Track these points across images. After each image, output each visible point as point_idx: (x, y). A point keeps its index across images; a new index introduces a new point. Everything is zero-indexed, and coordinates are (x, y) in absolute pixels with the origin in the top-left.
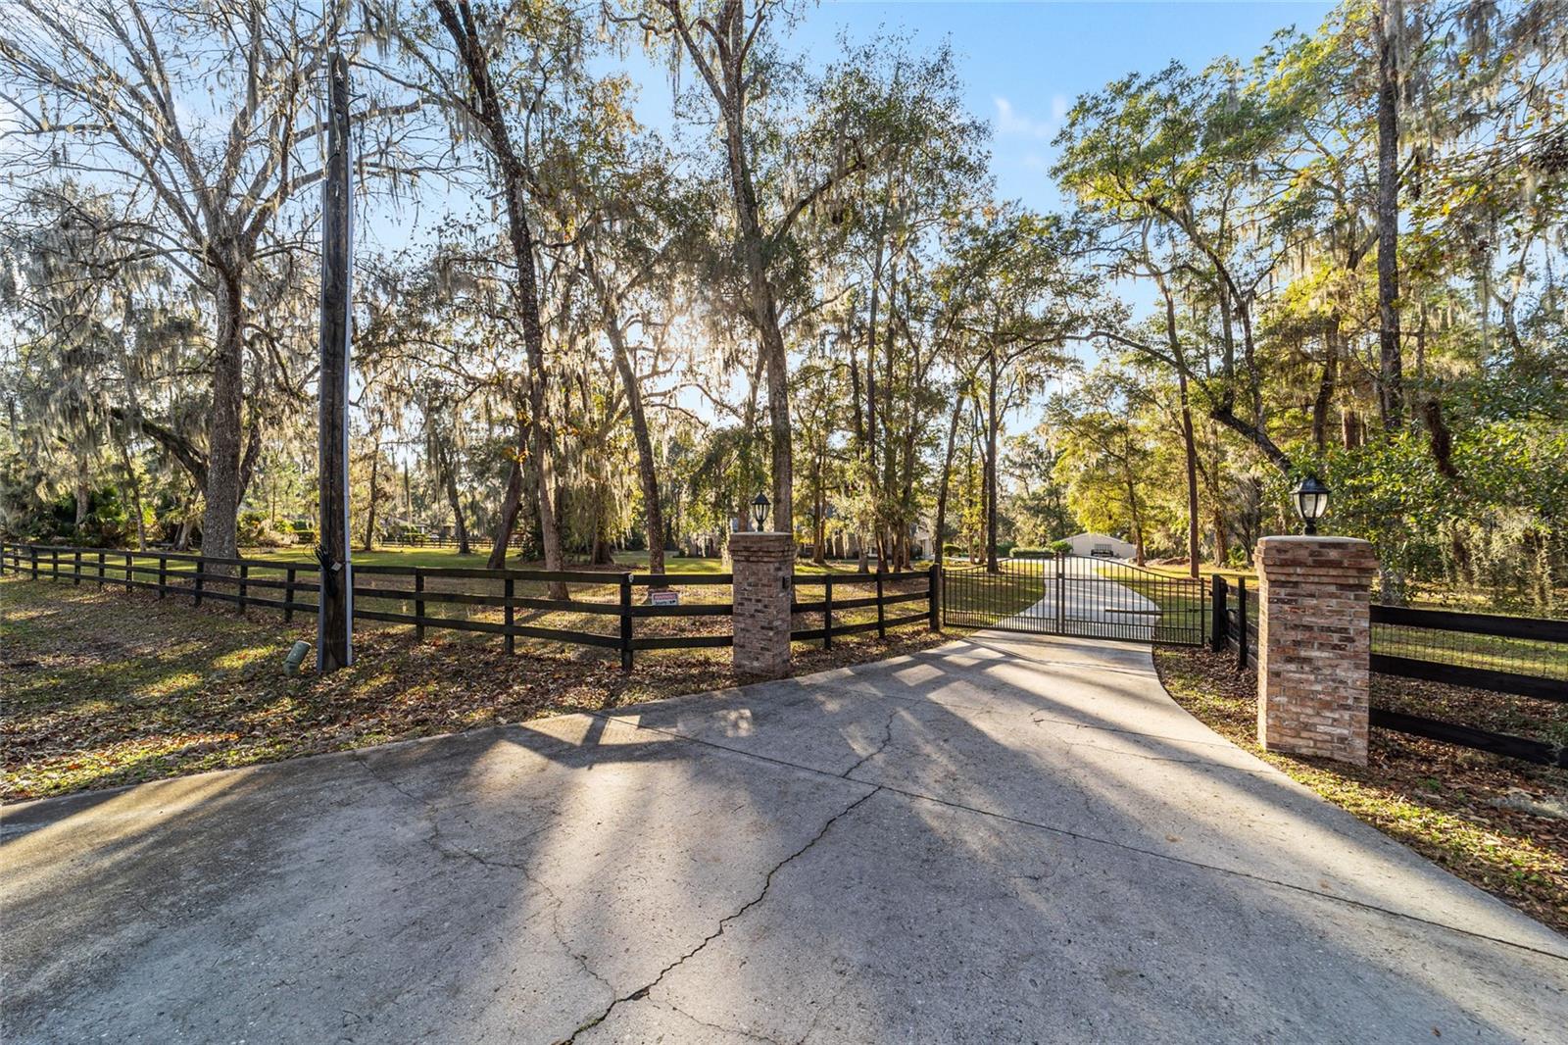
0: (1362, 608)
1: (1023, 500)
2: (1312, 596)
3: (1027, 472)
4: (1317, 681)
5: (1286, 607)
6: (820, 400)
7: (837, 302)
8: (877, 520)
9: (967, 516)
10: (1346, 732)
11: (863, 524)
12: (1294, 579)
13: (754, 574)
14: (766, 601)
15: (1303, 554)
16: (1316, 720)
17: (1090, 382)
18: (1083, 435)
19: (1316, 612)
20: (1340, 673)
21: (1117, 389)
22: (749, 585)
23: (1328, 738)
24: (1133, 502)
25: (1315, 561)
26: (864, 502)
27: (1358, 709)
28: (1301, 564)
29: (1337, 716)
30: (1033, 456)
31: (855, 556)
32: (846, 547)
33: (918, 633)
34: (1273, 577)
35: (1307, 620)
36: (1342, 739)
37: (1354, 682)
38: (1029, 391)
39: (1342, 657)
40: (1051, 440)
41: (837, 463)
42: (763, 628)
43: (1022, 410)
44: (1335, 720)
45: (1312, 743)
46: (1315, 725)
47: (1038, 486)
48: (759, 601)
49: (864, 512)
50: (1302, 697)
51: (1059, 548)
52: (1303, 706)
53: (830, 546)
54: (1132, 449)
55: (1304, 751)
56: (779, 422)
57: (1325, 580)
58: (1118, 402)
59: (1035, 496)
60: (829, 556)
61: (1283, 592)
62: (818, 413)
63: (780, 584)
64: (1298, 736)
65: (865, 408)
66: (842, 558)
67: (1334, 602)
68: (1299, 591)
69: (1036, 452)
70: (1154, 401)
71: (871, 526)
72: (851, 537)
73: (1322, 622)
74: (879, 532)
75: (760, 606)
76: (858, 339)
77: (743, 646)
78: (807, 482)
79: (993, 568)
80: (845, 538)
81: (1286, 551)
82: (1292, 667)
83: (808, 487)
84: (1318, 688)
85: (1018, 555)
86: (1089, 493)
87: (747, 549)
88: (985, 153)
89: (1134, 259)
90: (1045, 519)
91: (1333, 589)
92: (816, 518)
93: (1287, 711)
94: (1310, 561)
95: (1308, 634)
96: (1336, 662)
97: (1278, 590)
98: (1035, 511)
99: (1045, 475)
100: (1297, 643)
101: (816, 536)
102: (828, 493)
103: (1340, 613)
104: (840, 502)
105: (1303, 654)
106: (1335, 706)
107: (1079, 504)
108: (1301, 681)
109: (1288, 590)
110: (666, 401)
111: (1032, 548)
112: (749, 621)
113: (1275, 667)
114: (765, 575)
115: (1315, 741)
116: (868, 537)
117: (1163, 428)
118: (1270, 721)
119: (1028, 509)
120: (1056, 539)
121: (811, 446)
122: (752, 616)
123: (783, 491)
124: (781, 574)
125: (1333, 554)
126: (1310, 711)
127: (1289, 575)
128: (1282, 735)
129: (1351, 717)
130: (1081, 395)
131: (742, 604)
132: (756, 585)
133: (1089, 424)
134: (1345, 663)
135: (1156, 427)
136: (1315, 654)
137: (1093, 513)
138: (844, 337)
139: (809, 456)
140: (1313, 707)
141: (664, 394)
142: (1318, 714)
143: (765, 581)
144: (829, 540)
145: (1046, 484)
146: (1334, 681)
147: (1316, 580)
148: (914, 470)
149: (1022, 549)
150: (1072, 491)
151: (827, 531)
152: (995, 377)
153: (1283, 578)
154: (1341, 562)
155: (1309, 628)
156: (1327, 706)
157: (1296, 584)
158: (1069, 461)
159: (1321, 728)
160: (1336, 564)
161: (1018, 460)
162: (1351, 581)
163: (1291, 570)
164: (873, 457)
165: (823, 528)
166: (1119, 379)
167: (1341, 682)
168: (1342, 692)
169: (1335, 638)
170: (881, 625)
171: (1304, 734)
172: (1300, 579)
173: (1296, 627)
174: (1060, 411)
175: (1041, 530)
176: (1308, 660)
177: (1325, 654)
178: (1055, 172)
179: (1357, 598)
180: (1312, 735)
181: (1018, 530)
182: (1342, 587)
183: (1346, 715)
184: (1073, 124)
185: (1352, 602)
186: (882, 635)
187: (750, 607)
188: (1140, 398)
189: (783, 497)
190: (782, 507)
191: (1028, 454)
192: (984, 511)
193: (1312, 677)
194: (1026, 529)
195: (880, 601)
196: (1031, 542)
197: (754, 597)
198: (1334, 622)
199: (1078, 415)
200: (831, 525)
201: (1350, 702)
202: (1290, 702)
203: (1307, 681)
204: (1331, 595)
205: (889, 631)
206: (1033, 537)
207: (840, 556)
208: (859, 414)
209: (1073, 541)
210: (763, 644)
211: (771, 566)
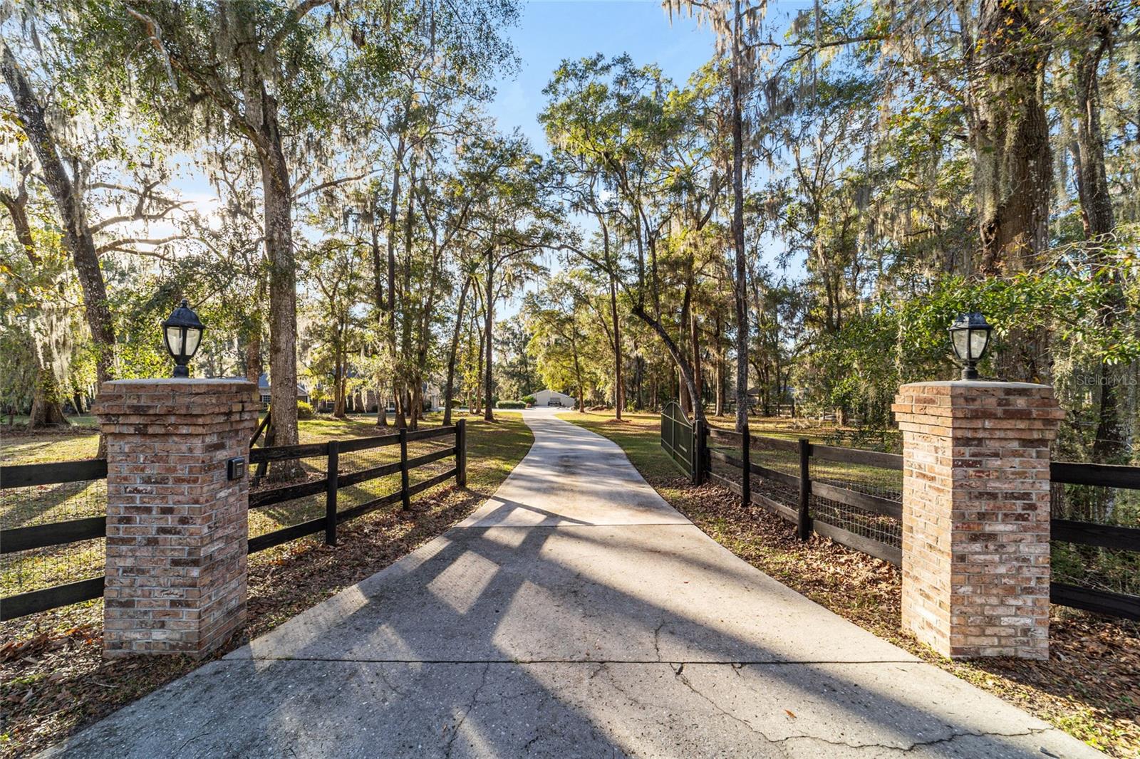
0: (1043, 467)
1: (503, 367)
2: (996, 455)
3: (506, 348)
4: (1001, 562)
5: (971, 471)
6: (342, 273)
7: (361, 181)
8: (395, 378)
9: (469, 378)
10: (1028, 621)
11: (382, 381)
12: (980, 435)
13: (157, 458)
14: (185, 510)
15: (991, 403)
16: (1000, 611)
17: (552, 286)
18: (548, 322)
19: (1001, 475)
20: (1024, 549)
21: (568, 292)
22: (147, 481)
23: (1012, 631)
24: (578, 370)
25: (1006, 412)
26: (384, 361)
27: (1040, 591)
28: (991, 416)
29: (1020, 603)
30: (511, 337)
31: (374, 410)
32: (365, 403)
33: (445, 494)
34: (959, 434)
35: (993, 485)
36: (1026, 631)
37: (1037, 559)
38: (514, 287)
39: (1026, 530)
40: (528, 324)
41: (358, 330)
42: (176, 563)
43: (508, 301)
44: (1018, 608)
45: (996, 640)
46: (998, 617)
47: (513, 357)
48: (169, 511)
49: (383, 370)
50: (984, 583)
51: (528, 401)
52: (988, 595)
53: (351, 402)
54: (576, 334)
55: (989, 652)
56: (279, 256)
57: (1011, 434)
58: (569, 301)
59: (511, 365)
60: (349, 410)
61: (967, 451)
62: (340, 285)
63: (221, 474)
64: (983, 634)
65: (385, 285)
66: (362, 412)
67: (1016, 461)
68: (983, 450)
69: (513, 334)
70: (589, 303)
71: (389, 383)
72: (370, 392)
73: (1006, 487)
74: (397, 388)
75: (170, 521)
76: (379, 222)
77: (129, 604)
78: (329, 345)
79: (489, 417)
80: (364, 394)
81: (974, 400)
82: (977, 547)
83: (329, 350)
84: (1002, 570)
85: (502, 406)
86: (550, 363)
87: (138, 411)
88: (491, 89)
89: (586, 202)
90: (518, 381)
91: (1015, 445)
92: (337, 377)
93: (971, 604)
94: (999, 411)
95: (992, 503)
96: (1019, 536)
97: (962, 449)
98: (511, 375)
99: (519, 350)
100: (982, 516)
101: (337, 393)
102: (349, 355)
103: (1023, 474)
104: (358, 361)
105: (988, 529)
106: (1018, 590)
107: (545, 370)
108: (985, 564)
109: (974, 449)
110: (161, 252)
111: (510, 401)
112: (145, 552)
113: (959, 549)
114: (182, 459)
115: (1000, 637)
116: (387, 393)
117: (594, 322)
118: (955, 620)
119: (507, 373)
120: (525, 394)
121: (333, 314)
122: (152, 542)
123: (283, 338)
124: (221, 455)
125: (1021, 403)
126: (994, 601)
127: (975, 430)
128: (966, 635)
129: (1034, 603)
130: (546, 294)
131: (128, 520)
132: (163, 481)
133: (551, 315)
134: (1028, 536)
135: (590, 320)
136: (999, 527)
137: (553, 377)
138: (367, 217)
139: (332, 323)
140: (997, 595)
141: (158, 242)
142: (1002, 603)
143: (183, 472)
144: (350, 397)
145: (519, 357)
146: (1017, 559)
147: (1002, 434)
148: (427, 338)
149: (505, 402)
150: (540, 360)
151: (348, 390)
152: (491, 271)
153: (969, 434)
154: (1030, 413)
155: (993, 496)
156: (1011, 591)
157: (980, 441)
158: (538, 340)
159: (1005, 621)
160: (1023, 415)
161: (500, 339)
162: (1036, 435)
163: (978, 424)
164: (392, 323)
165: (344, 386)
166: (569, 287)
167: (1025, 560)
168: (1026, 573)
169: (1018, 506)
170: (404, 494)
171: (989, 631)
172: (986, 435)
173: (980, 496)
174: (532, 304)
175: (515, 389)
176: (992, 537)
177: (1009, 528)
178: (543, 118)
179: (1039, 455)
180: (996, 630)
181: (500, 388)
182: (1027, 443)
183: (1029, 600)
184: (558, 81)
185: (1034, 461)
186: (407, 507)
187: (147, 525)
188: (582, 300)
189: (283, 346)
190: (281, 358)
191: (507, 335)
192: (480, 373)
193: (996, 558)
194: (505, 388)
195: (404, 465)
196: (508, 397)
197: (156, 505)
198: (1017, 486)
199: (544, 308)
200: (351, 384)
201: (1033, 584)
202: (974, 592)
203: (992, 562)
204: (1015, 454)
205: (415, 499)
206: (509, 393)
207: (360, 410)
208: (379, 287)
209: (537, 395)
210: (176, 593)
211: (197, 443)
